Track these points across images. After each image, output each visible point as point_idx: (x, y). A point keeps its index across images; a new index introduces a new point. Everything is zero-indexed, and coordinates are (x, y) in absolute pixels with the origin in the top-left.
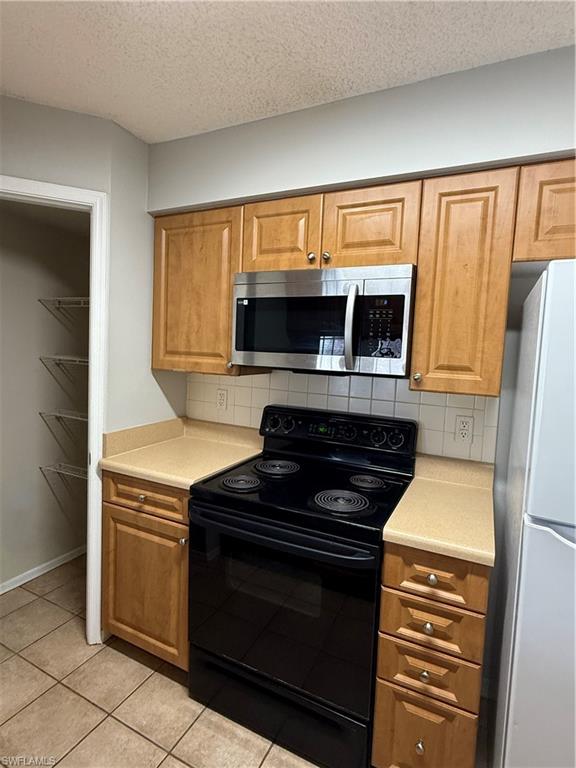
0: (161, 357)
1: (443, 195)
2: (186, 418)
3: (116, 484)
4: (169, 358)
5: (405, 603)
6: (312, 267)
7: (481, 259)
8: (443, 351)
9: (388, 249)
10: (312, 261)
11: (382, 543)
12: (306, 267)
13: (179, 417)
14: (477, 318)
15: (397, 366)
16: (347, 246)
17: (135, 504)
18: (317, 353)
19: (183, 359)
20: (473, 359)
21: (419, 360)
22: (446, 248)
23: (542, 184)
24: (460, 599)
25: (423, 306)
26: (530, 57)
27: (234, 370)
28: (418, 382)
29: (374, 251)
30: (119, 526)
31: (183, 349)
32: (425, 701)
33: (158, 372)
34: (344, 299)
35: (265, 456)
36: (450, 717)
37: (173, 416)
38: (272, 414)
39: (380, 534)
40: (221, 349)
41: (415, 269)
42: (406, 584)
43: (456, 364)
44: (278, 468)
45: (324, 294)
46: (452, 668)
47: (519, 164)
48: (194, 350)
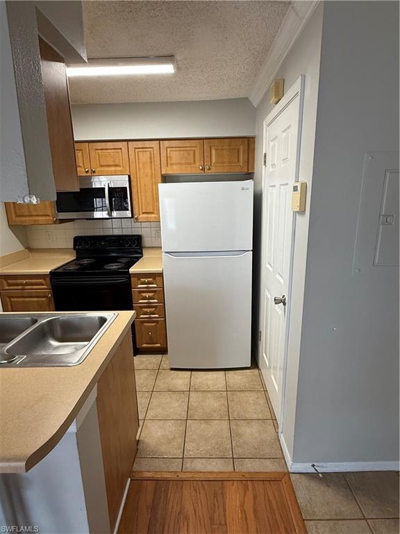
0: (14, 218)
1: (135, 148)
2: (30, 249)
3: (6, 281)
4: (18, 219)
5: (140, 292)
6: (88, 174)
7: (152, 173)
8: (144, 208)
9: (119, 168)
10: (87, 172)
11: (130, 275)
12: (85, 174)
13: (26, 248)
14: (153, 194)
15: (129, 214)
16: (102, 166)
17: (20, 287)
18: (94, 211)
19: (27, 218)
20: (154, 210)
21: (136, 211)
22: (139, 168)
23: (167, 148)
24: (155, 286)
25: (134, 191)
26: (158, 103)
27: (57, 221)
28: (137, 219)
29: (113, 168)
30: (12, 299)
31: (26, 214)
32: (150, 320)
33: (12, 226)
34: (104, 189)
35: (78, 259)
36: (157, 322)
37: (23, 248)
38: (77, 240)
39: (128, 271)
40: (49, 213)
41: (129, 177)
42: (139, 286)
43: (148, 211)
44: (86, 262)
45: (94, 187)
46: (156, 307)
47: (160, 140)
48: (34, 214)
